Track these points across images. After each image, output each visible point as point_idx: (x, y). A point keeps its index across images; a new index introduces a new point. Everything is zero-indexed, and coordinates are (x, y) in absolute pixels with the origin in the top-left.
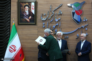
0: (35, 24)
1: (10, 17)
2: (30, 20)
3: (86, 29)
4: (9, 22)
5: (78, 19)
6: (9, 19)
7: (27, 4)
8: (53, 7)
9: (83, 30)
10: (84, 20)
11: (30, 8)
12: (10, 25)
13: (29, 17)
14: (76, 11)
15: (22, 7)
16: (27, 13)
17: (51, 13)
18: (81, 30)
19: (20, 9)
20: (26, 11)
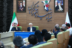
0: (25, 12)
1: (13, 8)
2: (23, 10)
3: (51, 14)
4: (12, 11)
5: (47, 9)
6: (13, 9)
7: (21, 1)
8: (34, 3)
9: (50, 15)
10: (50, 10)
11: (22, 3)
12: (13, 13)
13: (22, 8)
14: (46, 5)
15: (19, 3)
16: (21, 6)
17: (33, 6)
18: (48, 15)
19: (18, 4)
20: (21, 5)
